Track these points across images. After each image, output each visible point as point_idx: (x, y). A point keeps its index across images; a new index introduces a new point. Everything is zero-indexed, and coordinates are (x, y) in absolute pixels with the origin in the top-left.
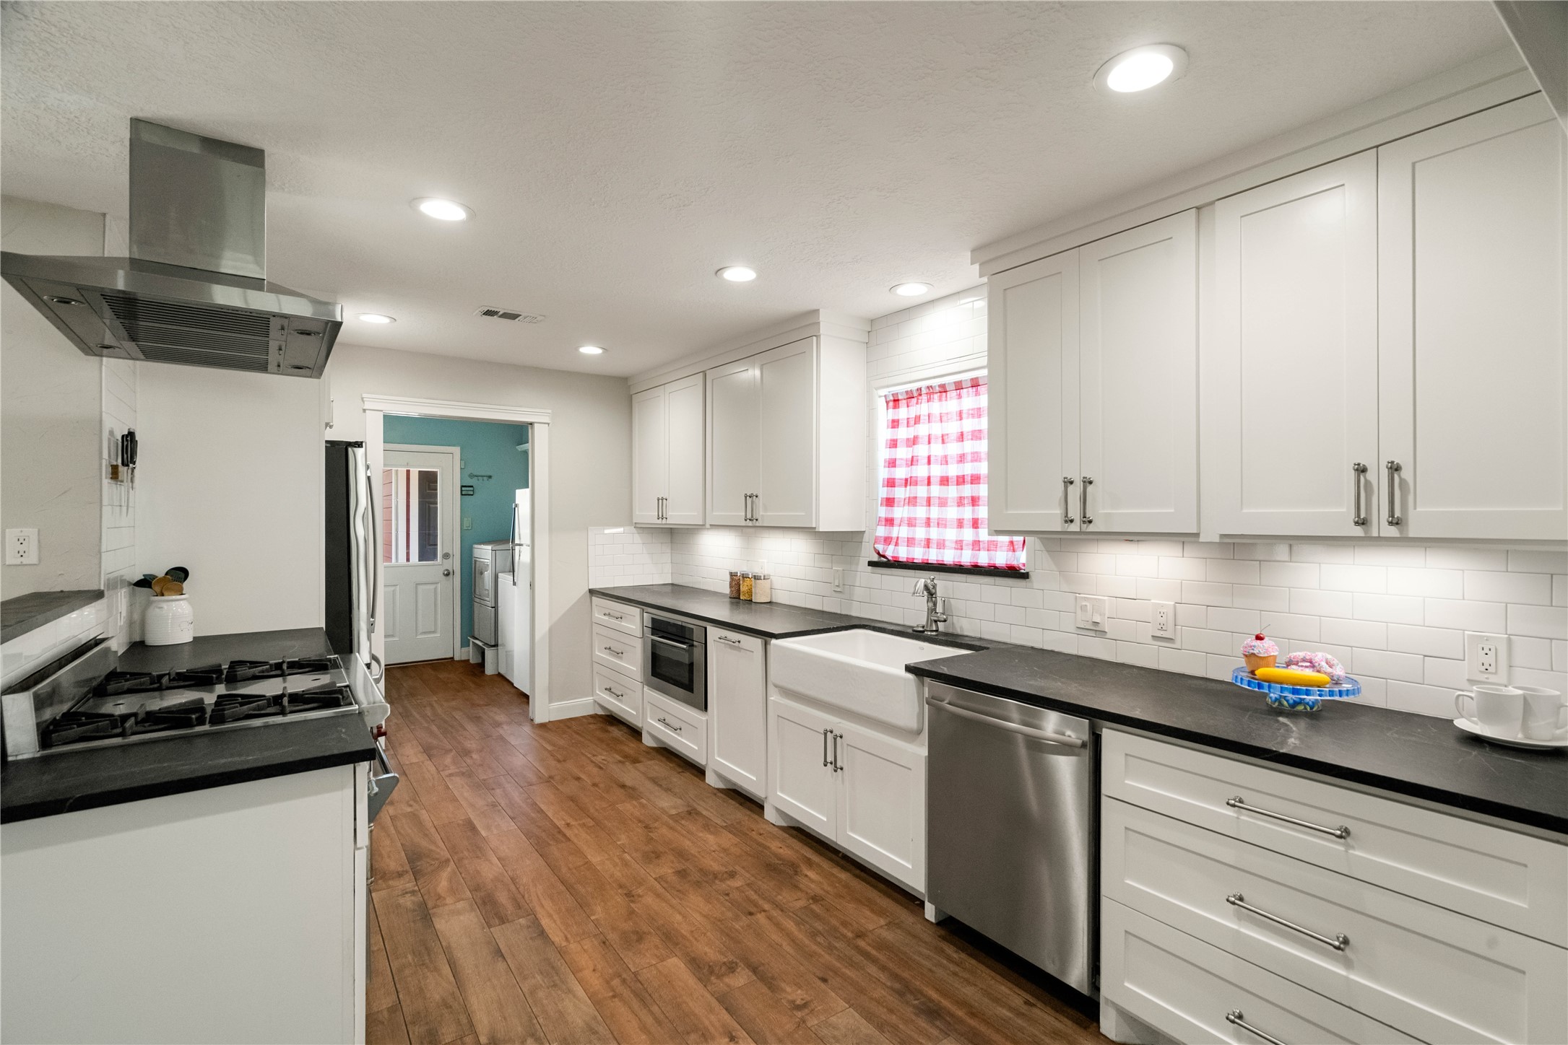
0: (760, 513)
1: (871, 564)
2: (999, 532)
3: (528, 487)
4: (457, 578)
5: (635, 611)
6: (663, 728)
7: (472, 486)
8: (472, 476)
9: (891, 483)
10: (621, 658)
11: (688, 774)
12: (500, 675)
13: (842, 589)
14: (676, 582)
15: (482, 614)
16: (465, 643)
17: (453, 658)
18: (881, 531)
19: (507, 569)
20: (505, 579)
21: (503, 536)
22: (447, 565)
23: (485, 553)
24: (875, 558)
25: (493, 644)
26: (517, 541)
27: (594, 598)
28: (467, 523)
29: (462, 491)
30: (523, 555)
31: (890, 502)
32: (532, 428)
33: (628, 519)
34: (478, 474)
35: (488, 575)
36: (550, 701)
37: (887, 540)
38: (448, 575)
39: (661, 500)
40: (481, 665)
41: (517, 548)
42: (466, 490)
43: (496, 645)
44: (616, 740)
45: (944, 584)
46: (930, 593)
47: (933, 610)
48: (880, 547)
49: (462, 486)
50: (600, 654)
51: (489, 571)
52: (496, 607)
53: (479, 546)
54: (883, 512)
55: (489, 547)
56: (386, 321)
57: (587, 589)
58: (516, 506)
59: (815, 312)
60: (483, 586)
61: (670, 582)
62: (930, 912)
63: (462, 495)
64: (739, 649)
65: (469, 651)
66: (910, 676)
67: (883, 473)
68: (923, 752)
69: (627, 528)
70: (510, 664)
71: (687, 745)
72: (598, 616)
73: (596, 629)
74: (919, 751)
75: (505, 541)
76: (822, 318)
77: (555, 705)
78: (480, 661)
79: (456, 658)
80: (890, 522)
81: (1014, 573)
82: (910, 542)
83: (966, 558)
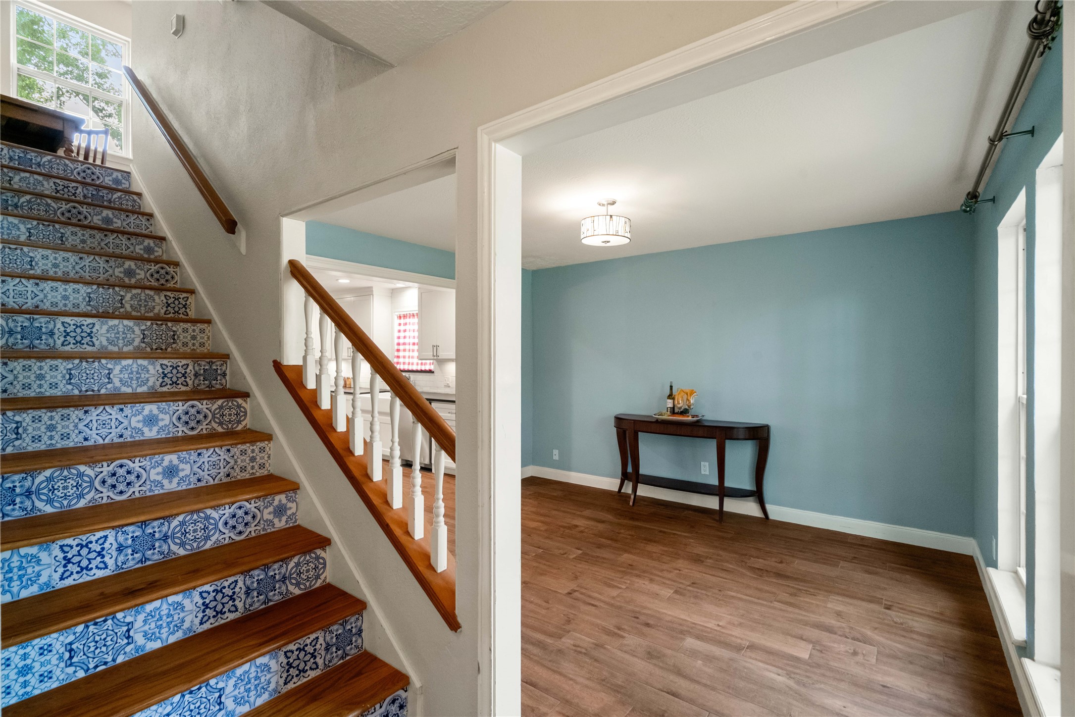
2: (421, 359)
9: (398, 344)
31: (398, 350)
37: (398, 363)
45: (413, 376)
54: (396, 354)
59: (371, 288)
67: (396, 341)
76: (373, 290)
80: (398, 357)
81: (430, 372)
82: (404, 363)
83: (419, 368)
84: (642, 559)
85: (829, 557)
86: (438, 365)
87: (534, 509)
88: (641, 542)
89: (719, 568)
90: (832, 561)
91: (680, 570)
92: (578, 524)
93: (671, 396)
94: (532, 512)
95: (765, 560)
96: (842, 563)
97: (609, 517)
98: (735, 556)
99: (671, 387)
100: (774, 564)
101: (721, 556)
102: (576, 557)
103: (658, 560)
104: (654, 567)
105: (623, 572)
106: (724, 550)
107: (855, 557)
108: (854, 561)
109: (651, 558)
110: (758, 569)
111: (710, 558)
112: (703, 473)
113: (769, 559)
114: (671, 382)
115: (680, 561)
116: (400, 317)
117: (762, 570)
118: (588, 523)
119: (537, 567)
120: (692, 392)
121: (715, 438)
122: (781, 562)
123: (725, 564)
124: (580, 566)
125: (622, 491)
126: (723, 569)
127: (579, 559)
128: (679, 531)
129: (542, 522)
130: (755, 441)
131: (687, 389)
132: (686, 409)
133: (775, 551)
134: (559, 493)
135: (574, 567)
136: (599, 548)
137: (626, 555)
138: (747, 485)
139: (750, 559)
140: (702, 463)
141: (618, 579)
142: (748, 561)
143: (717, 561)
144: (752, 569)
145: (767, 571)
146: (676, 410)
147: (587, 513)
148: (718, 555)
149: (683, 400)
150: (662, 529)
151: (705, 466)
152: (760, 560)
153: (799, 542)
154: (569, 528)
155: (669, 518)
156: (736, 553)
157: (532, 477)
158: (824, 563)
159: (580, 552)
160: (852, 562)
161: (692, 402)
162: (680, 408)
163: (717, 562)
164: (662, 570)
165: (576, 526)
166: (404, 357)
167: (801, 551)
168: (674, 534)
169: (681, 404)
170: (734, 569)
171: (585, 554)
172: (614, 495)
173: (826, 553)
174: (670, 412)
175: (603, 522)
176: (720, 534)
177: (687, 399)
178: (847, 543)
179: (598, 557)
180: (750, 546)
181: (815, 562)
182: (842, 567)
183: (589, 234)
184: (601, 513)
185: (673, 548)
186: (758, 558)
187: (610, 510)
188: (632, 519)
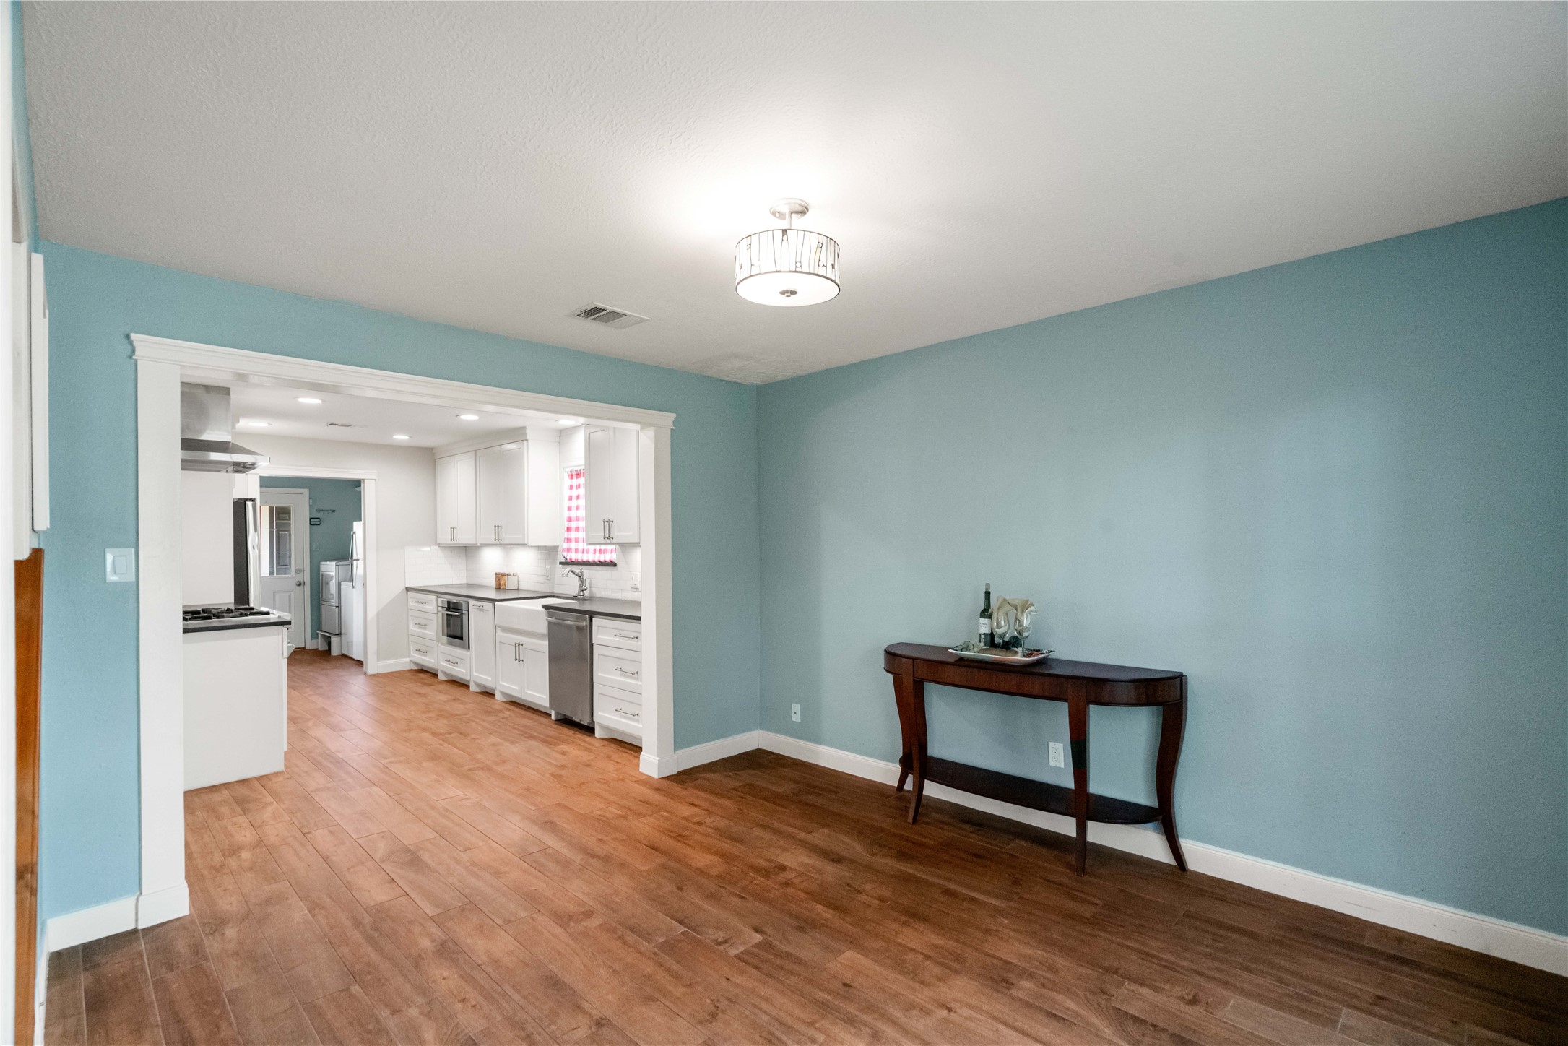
0: (503, 536)
1: (561, 563)
2: (590, 544)
3: (361, 520)
4: (307, 588)
5: (433, 598)
6: (449, 666)
7: (319, 518)
8: (319, 510)
9: (569, 519)
10: (425, 629)
11: (461, 688)
12: (343, 655)
13: (550, 577)
14: (470, 582)
15: (328, 612)
16: (314, 636)
17: (304, 648)
18: (566, 545)
19: (348, 579)
20: (346, 586)
21: (343, 554)
22: (299, 578)
23: (330, 568)
24: (563, 560)
25: (337, 633)
26: (354, 558)
27: (409, 593)
28: (314, 546)
29: (310, 522)
30: (358, 569)
31: (569, 529)
32: (364, 483)
33: (434, 541)
34: (324, 509)
35: (333, 584)
36: (378, 660)
37: (569, 550)
38: (300, 585)
39: (453, 529)
40: (329, 650)
41: (355, 562)
42: (314, 521)
43: (339, 634)
44: (422, 678)
45: (587, 572)
46: (580, 576)
47: (581, 585)
48: (565, 554)
49: (311, 519)
50: (413, 628)
51: (334, 580)
52: (339, 607)
53: (325, 563)
54: (566, 535)
55: (334, 563)
56: (267, 425)
57: (404, 587)
58: (354, 533)
59: (524, 428)
60: (329, 591)
61: (465, 582)
62: (553, 718)
63: (311, 524)
64: (482, 610)
65: (318, 643)
66: (543, 610)
67: (566, 514)
68: (547, 643)
69: (435, 547)
70: (350, 644)
71: (460, 672)
72: (411, 604)
73: (411, 613)
74: (545, 644)
75: (346, 559)
76: (527, 431)
77: (381, 663)
78: (326, 648)
79: (307, 648)
80: (569, 540)
81: (612, 564)
82: (577, 550)
83: (596, 558)
84: (878, 968)
85: (1315, 993)
86: (623, 552)
87: (722, 823)
88: (896, 920)
89: (1041, 1009)
90: (1319, 1004)
91: (950, 1010)
92: (787, 864)
93: (986, 613)
94: (716, 829)
95: (1156, 989)
96: (1348, 1016)
97: (855, 847)
98: (1089, 972)
99: (988, 594)
100: (1175, 1006)
101: (1057, 972)
102: (746, 952)
103: (913, 973)
104: (895, 996)
105: (823, 1005)
106: (1069, 952)
107: (1379, 997)
108: (1376, 1009)
109: (900, 966)
110: (1136, 1019)
111: (1031, 976)
112: (1052, 763)
113: (1167, 987)
114: (988, 585)
115: (960, 981)
116: (572, 475)
117: (1143, 1022)
118: (809, 861)
119: (650, 978)
120: (1026, 606)
121: (1065, 700)
122: (1194, 1001)
123: (1060, 998)
124: (738, 979)
125: (905, 788)
126: (1051, 1015)
127: (746, 959)
128: (987, 893)
129: (722, 855)
130: (1155, 708)
131: (1016, 596)
132: (1016, 637)
133: (1185, 963)
134: (785, 788)
135: (725, 983)
136: (801, 929)
137: (850, 955)
138: (1141, 793)
139: (1120, 985)
140: (1051, 744)
141: (801, 1027)
142: (1113, 991)
143: (1043, 985)
144: (1121, 1018)
145: (1154, 1026)
146: (997, 640)
147: (820, 837)
148: (1051, 968)
149: (1007, 621)
150: (953, 887)
151: (1056, 750)
152: (1145, 991)
153: (1244, 939)
154: (766, 873)
155: (977, 856)
156: (1093, 964)
157: (758, 749)
158: (1303, 1013)
159: (758, 938)
160: (1370, 1013)
161: (1025, 623)
162: (1002, 636)
163: (1044, 991)
164: (910, 1007)
165: (783, 868)
166: (577, 540)
167: (1247, 969)
168: (973, 900)
169: (1004, 629)
170: (1076, 1015)
171: (765, 945)
172: (888, 796)
173: (1307, 979)
174: (986, 643)
175: (837, 860)
176: (1071, 905)
177: (1016, 618)
178: (1361, 948)
179: (789, 955)
180: (1132, 944)
181: (1279, 1005)
182: (1345, 1029)
183: (745, 274)
184: (846, 839)
185: (957, 941)
186: (1142, 984)
187: (862, 830)
188: (903, 856)
